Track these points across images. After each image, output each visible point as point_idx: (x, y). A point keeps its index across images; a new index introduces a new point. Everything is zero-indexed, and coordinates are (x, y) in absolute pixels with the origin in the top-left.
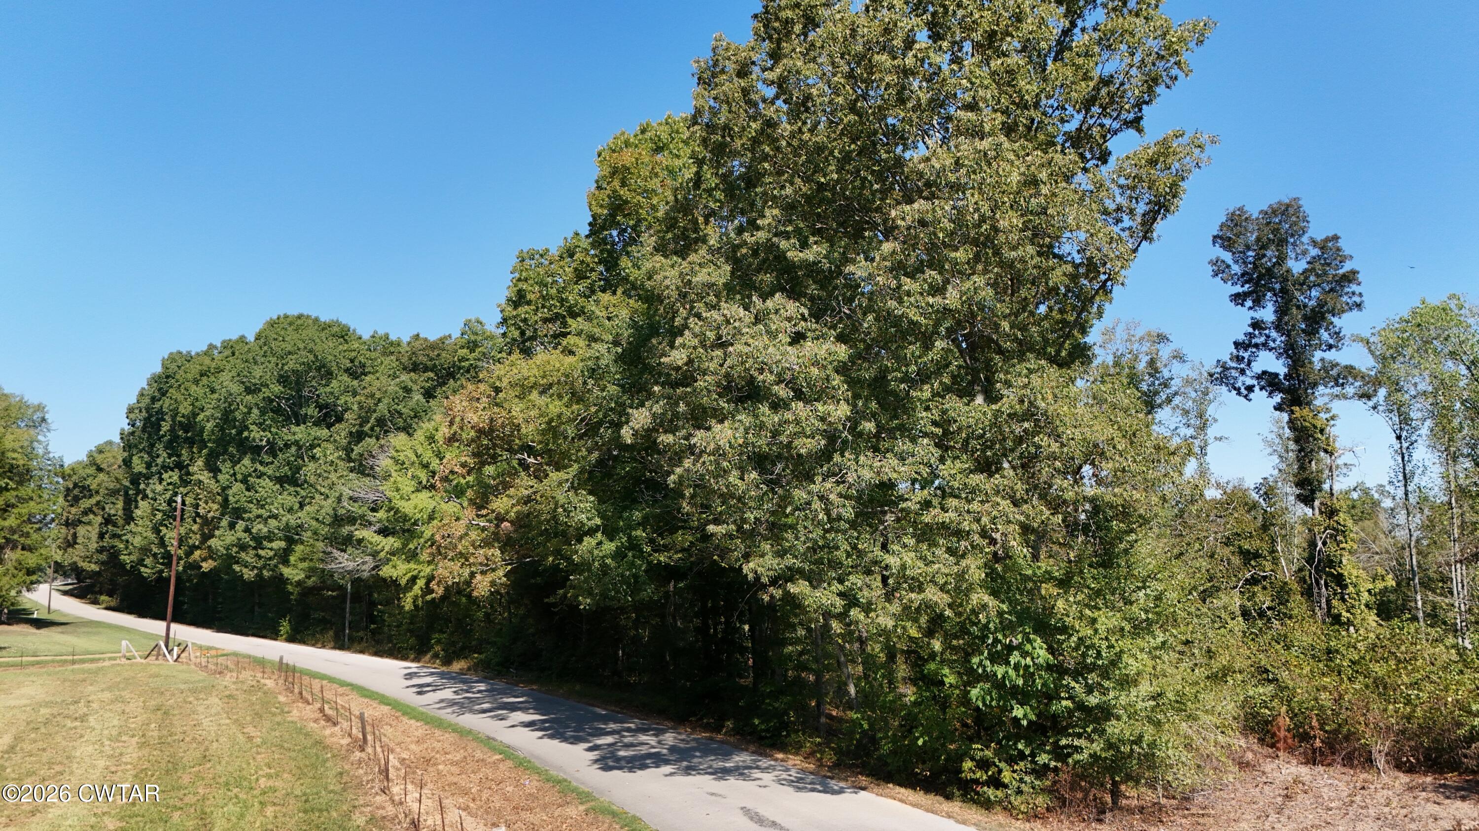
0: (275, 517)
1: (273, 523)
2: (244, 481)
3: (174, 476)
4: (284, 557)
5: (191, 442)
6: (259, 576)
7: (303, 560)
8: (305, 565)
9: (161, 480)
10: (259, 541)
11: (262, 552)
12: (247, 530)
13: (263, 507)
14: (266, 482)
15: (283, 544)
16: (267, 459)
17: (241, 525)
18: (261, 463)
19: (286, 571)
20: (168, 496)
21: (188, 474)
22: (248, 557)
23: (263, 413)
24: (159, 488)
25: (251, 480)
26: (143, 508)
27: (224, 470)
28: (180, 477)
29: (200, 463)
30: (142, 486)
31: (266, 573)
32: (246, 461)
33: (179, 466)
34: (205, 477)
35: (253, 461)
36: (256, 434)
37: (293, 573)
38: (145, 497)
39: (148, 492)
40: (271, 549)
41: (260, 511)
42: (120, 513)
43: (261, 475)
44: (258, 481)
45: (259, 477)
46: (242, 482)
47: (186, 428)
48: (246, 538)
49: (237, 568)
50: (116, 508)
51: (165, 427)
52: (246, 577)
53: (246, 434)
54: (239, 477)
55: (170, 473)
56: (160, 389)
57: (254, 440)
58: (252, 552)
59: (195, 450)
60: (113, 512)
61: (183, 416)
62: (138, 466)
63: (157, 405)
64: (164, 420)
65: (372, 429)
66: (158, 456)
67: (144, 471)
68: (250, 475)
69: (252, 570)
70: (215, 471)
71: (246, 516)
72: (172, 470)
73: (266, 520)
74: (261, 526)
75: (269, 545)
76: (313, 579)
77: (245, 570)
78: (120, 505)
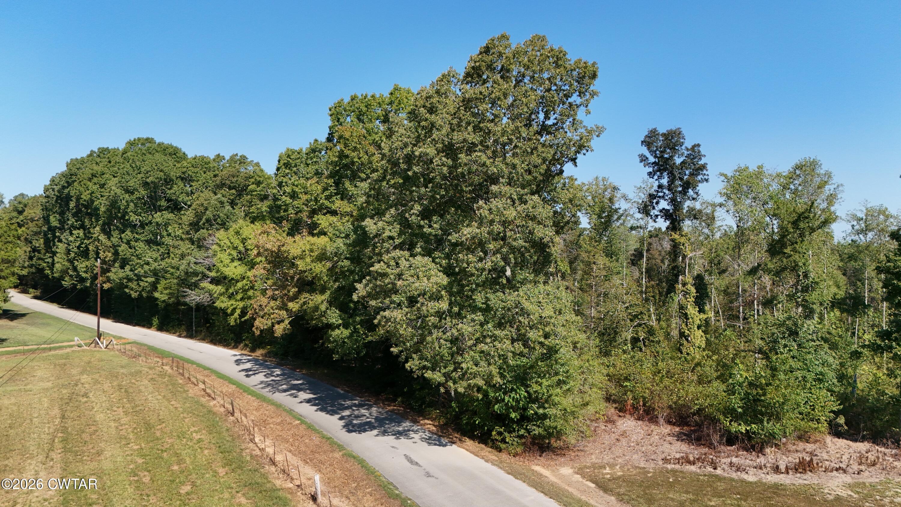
0: (148, 264)
1: (146, 267)
2: (128, 243)
3: (81, 233)
4: (154, 286)
5: (90, 215)
6: (140, 295)
7: (166, 289)
8: (167, 291)
9: (71, 234)
10: (139, 278)
11: (142, 284)
12: (131, 270)
13: (140, 259)
14: (141, 245)
15: (153, 279)
16: (140, 230)
17: (128, 268)
18: (137, 233)
19: (157, 295)
20: (77, 244)
21: (90, 232)
22: (133, 285)
23: (136, 206)
24: (71, 239)
25: (132, 243)
26: (61, 247)
27: (115, 236)
28: (84, 234)
29: (98, 228)
30: (57, 234)
31: (144, 295)
32: (128, 232)
33: (82, 227)
34: (102, 237)
35: (132, 232)
36: (133, 218)
37: (161, 295)
38: (60, 241)
39: (62, 237)
40: (147, 282)
41: (139, 261)
42: (42, 246)
43: (137, 240)
44: (136, 244)
45: (136, 242)
46: (126, 244)
47: (86, 207)
48: (130, 274)
49: (127, 290)
50: (39, 243)
51: (72, 204)
52: (133, 296)
53: (127, 217)
54: (125, 241)
55: (77, 231)
56: (67, 182)
57: (133, 221)
58: (135, 283)
59: (93, 220)
60: (37, 245)
61: (85, 201)
62: (54, 221)
63: (66, 191)
64: (72, 201)
65: (204, 224)
66: (68, 220)
67: (58, 225)
68: (131, 240)
69: (136, 292)
70: (109, 235)
71: (130, 263)
72: (79, 229)
73: (142, 266)
74: (140, 269)
75: (145, 280)
76: (172, 299)
77: (132, 292)
78: (42, 241)
